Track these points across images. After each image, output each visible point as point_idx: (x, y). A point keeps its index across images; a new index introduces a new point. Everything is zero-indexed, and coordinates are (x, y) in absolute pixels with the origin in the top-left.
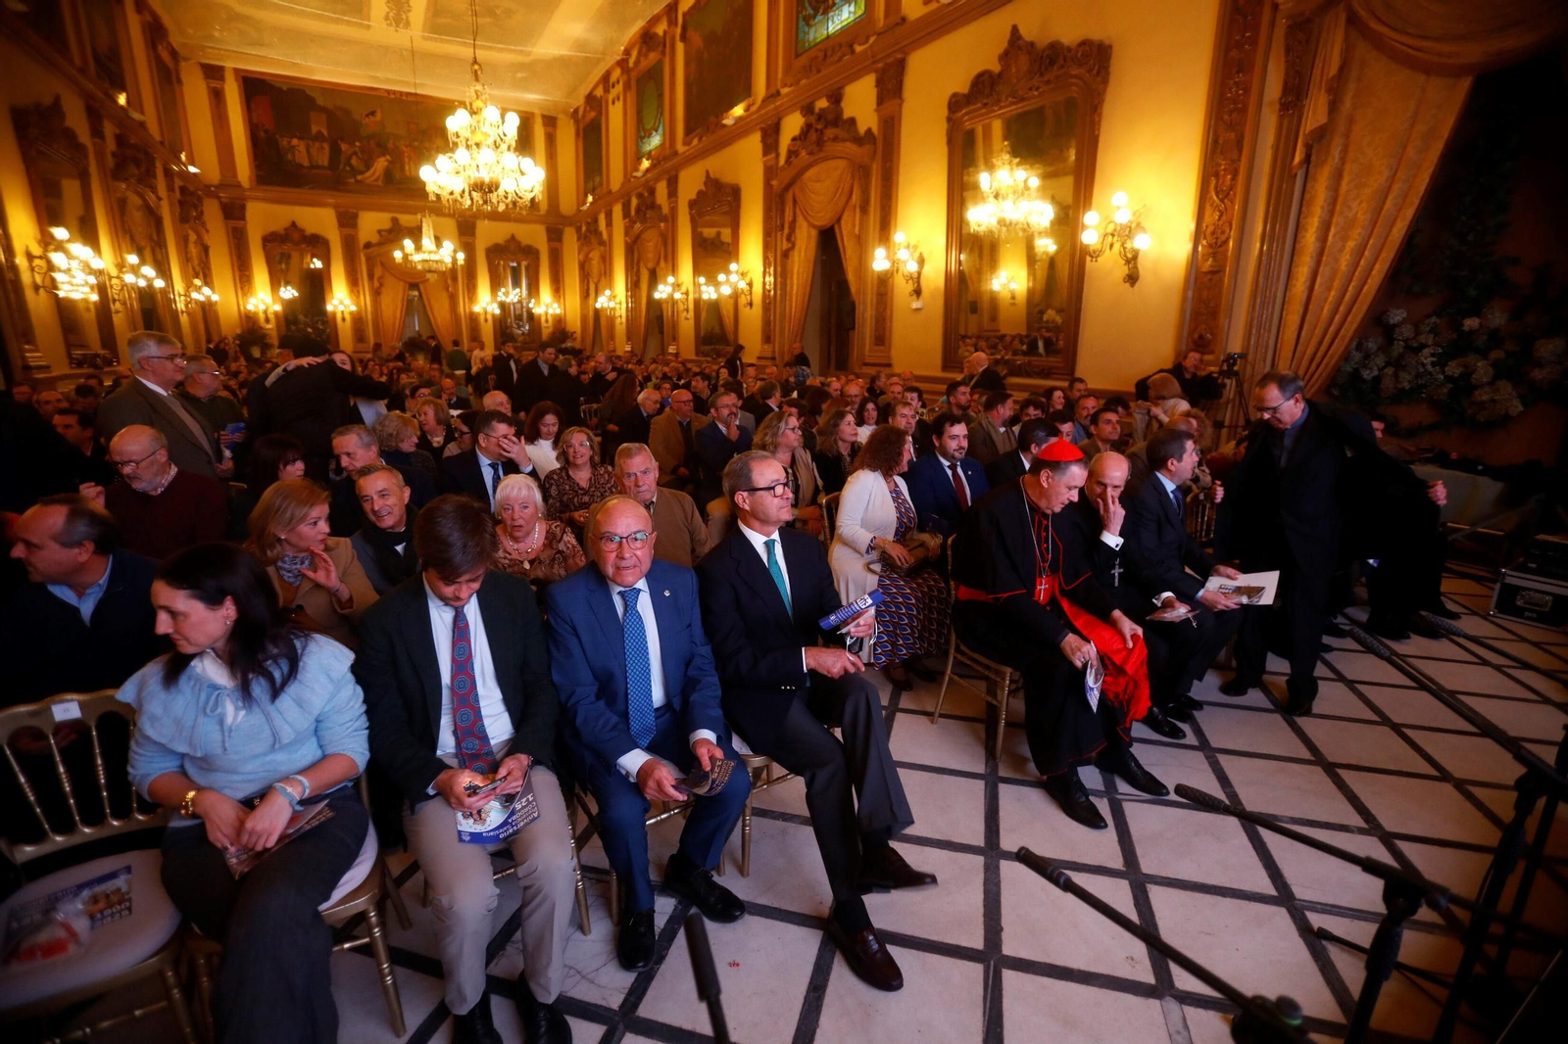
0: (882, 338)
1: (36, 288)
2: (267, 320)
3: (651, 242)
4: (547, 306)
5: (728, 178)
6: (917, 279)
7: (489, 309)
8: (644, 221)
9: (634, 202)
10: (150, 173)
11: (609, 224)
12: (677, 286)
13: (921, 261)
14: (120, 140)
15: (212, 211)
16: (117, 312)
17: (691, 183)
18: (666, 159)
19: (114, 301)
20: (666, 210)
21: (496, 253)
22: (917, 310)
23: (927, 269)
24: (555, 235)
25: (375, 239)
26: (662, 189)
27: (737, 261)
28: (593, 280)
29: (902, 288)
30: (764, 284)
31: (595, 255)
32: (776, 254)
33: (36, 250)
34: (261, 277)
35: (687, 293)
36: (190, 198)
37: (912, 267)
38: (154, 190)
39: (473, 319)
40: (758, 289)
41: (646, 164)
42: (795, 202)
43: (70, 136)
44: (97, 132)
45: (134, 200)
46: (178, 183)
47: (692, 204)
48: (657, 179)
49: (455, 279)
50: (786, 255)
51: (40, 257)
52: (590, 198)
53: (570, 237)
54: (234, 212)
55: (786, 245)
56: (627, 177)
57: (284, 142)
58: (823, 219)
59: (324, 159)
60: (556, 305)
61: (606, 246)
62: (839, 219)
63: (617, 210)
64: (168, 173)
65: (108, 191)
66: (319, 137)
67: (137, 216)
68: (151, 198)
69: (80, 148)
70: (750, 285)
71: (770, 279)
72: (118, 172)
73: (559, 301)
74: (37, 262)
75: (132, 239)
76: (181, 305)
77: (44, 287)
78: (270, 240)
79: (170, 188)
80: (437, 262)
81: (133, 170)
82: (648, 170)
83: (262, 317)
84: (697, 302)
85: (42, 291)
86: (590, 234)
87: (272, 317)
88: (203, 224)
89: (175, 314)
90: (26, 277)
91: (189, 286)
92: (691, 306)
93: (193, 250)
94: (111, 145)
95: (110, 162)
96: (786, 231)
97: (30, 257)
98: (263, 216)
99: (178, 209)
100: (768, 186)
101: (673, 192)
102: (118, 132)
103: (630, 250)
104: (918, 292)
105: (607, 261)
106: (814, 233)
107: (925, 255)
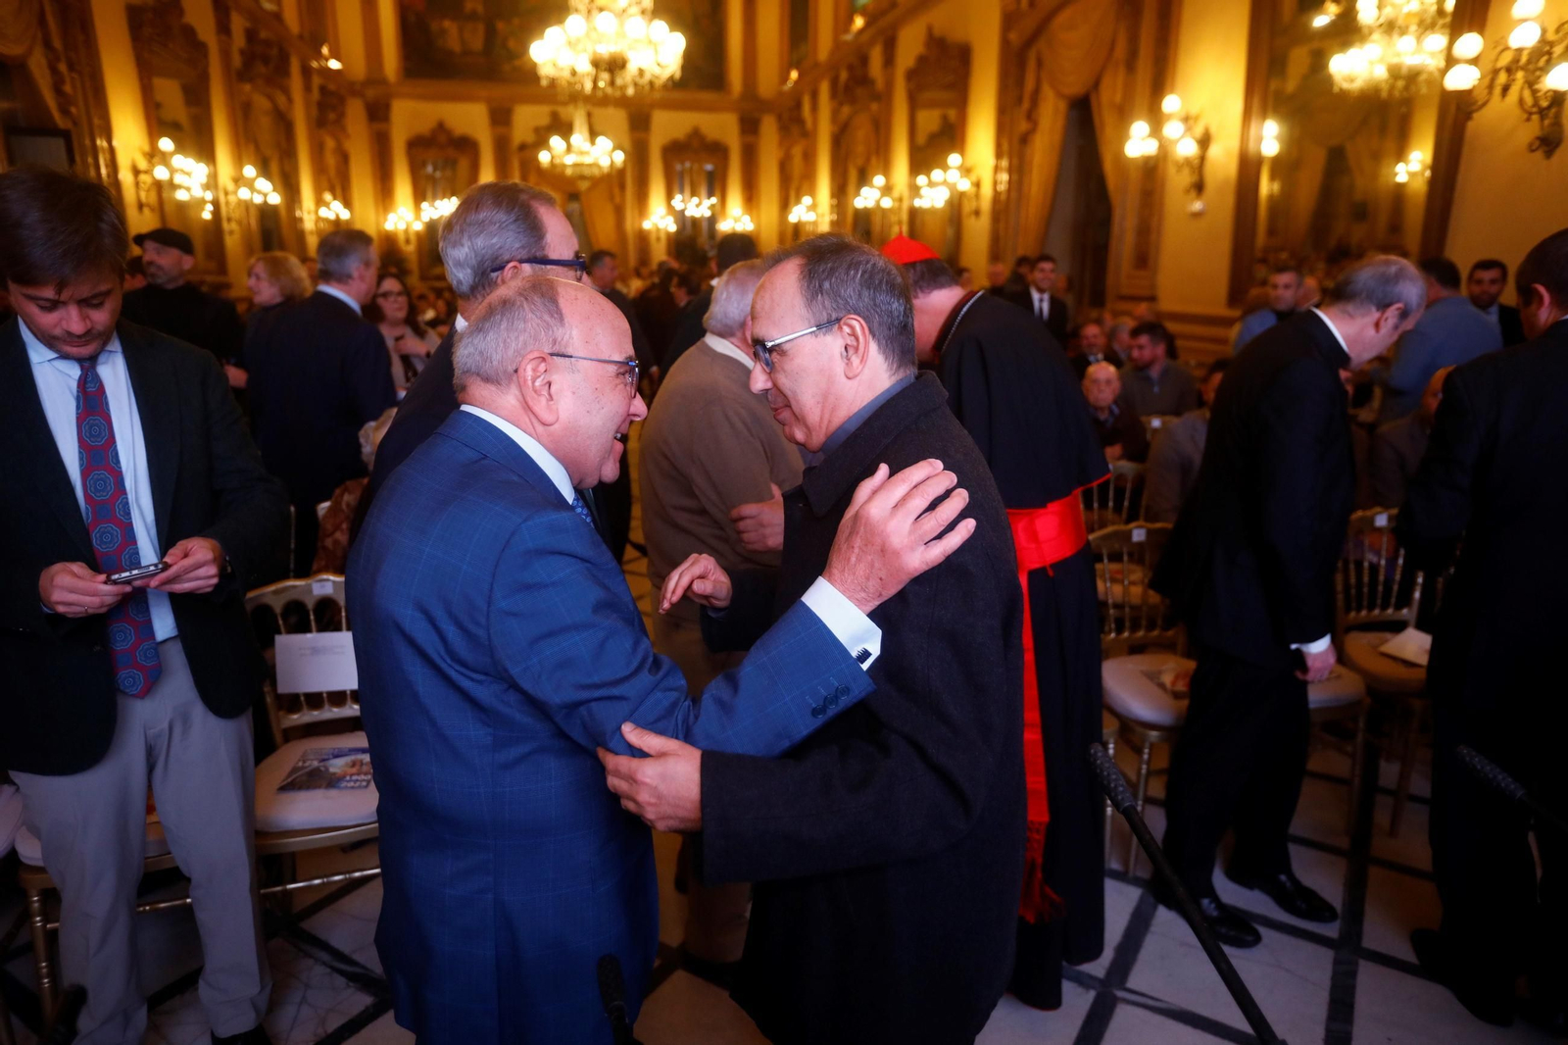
0: (1144, 259)
1: (141, 206)
2: (408, 241)
3: (862, 133)
4: (736, 220)
5: (957, 35)
6: (1199, 166)
7: (662, 226)
8: (853, 101)
9: (844, 75)
10: (282, 69)
11: (815, 108)
12: (887, 190)
13: (1205, 142)
14: (251, 35)
15: (355, 113)
16: (231, 232)
17: (910, 45)
18: (883, 13)
19: (229, 220)
20: (880, 84)
21: (675, 151)
22: (1197, 215)
23: (1215, 151)
24: (750, 126)
25: (530, 138)
26: (876, 56)
27: (962, 152)
28: (792, 186)
29: (1177, 182)
30: (995, 183)
31: (797, 152)
32: (1013, 143)
33: (142, 164)
34: (403, 189)
35: (900, 200)
36: (330, 99)
37: (1187, 149)
38: (286, 91)
39: (643, 238)
40: (987, 191)
41: (859, 22)
42: (1040, 63)
43: (189, 32)
44: (223, 28)
45: (261, 102)
46: (316, 81)
47: (911, 75)
48: (872, 43)
49: (622, 187)
50: (1025, 140)
51: (146, 172)
52: (794, 75)
53: (769, 128)
54: (378, 113)
55: (1024, 126)
56: (838, 45)
57: (434, 26)
58: (1075, 86)
59: (477, 43)
60: (747, 218)
61: (809, 136)
62: (1096, 84)
63: (824, 89)
64: (307, 71)
65: (231, 94)
66: (473, 17)
67: (264, 123)
68: (281, 100)
69: (200, 48)
70: (977, 185)
71: (1004, 177)
72: (244, 74)
73: (750, 214)
74: (143, 177)
75: (257, 148)
76: (309, 224)
77: (148, 205)
78: (418, 146)
79: (308, 88)
80: (590, 165)
81: (261, 69)
82: (861, 31)
83: (401, 238)
84: (914, 213)
85: (146, 211)
86: (793, 121)
87: (413, 238)
88: (343, 129)
89: (301, 235)
90: (129, 194)
91: (320, 202)
92: (905, 217)
93: (331, 160)
94: (239, 40)
95: (237, 61)
96: (1026, 105)
97: (136, 172)
98: (409, 116)
99: (314, 112)
100: (1005, 43)
101: (889, 60)
102: (248, 25)
103: (838, 142)
104: (1199, 187)
105: (809, 158)
106: (1062, 106)
107: (1213, 130)
